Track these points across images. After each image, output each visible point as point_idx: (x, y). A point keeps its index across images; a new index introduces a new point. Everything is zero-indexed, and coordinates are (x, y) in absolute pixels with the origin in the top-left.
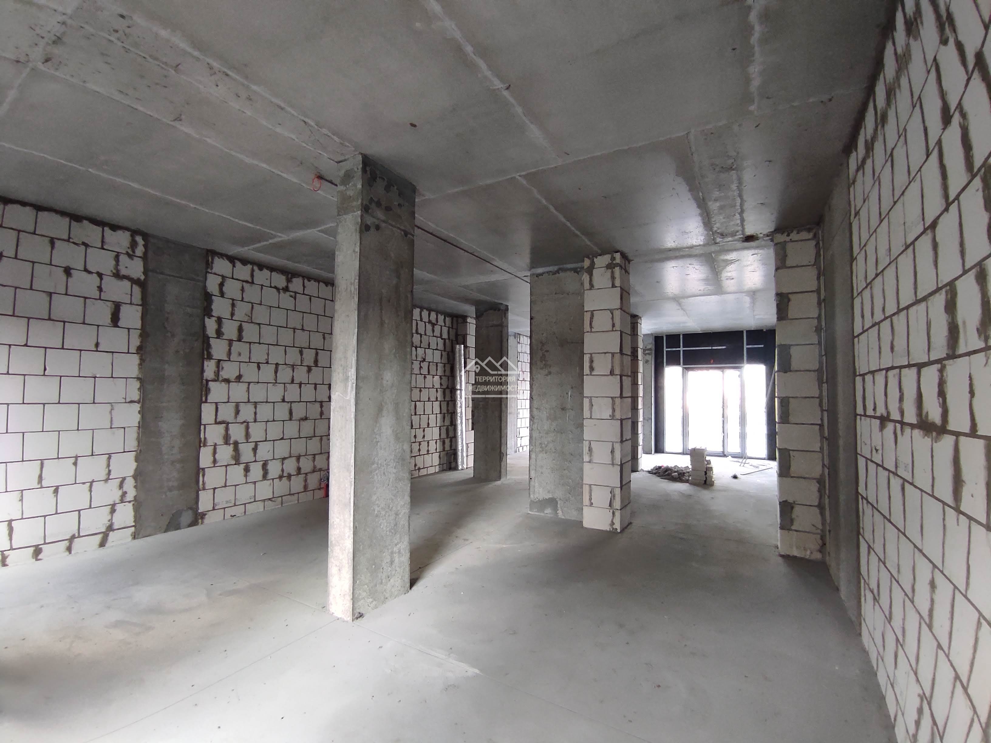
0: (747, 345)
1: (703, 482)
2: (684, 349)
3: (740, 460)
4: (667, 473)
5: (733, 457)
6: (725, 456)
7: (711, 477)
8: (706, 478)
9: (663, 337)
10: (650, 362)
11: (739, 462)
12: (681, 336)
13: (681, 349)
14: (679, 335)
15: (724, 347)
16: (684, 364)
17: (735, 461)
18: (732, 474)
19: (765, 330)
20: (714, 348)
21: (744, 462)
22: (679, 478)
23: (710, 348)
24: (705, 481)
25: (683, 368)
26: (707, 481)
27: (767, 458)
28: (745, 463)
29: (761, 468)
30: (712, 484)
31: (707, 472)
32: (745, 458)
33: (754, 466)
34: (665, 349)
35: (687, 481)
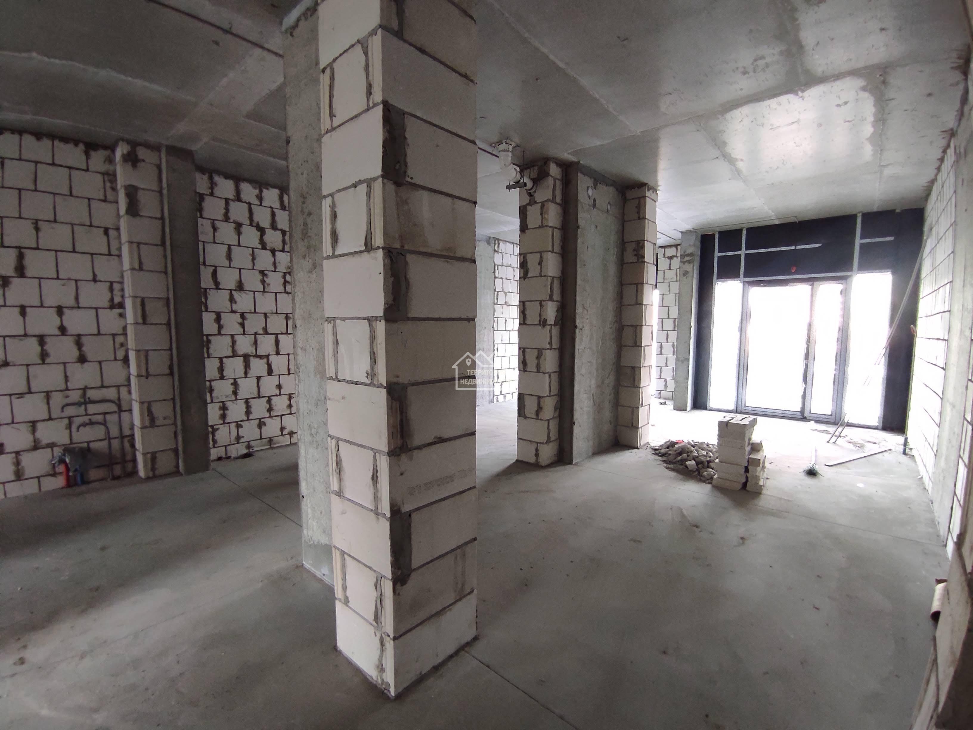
0: (862, 238)
1: (740, 486)
2: (748, 252)
3: (832, 429)
4: (679, 458)
5: (817, 422)
6: (804, 419)
7: (757, 478)
8: (747, 478)
9: (714, 235)
10: (691, 274)
11: (827, 432)
12: (744, 232)
13: (743, 252)
14: (741, 230)
15: (818, 245)
16: (744, 277)
17: (820, 431)
18: (807, 466)
19: (898, 211)
20: (799, 247)
21: (837, 433)
22: (698, 470)
23: (793, 248)
24: (745, 485)
25: (744, 282)
26: (748, 483)
27: (881, 427)
28: (840, 436)
29: (870, 449)
30: (757, 493)
31: (750, 467)
32: (841, 425)
33: (855, 444)
34: (717, 254)
35: (709, 480)
